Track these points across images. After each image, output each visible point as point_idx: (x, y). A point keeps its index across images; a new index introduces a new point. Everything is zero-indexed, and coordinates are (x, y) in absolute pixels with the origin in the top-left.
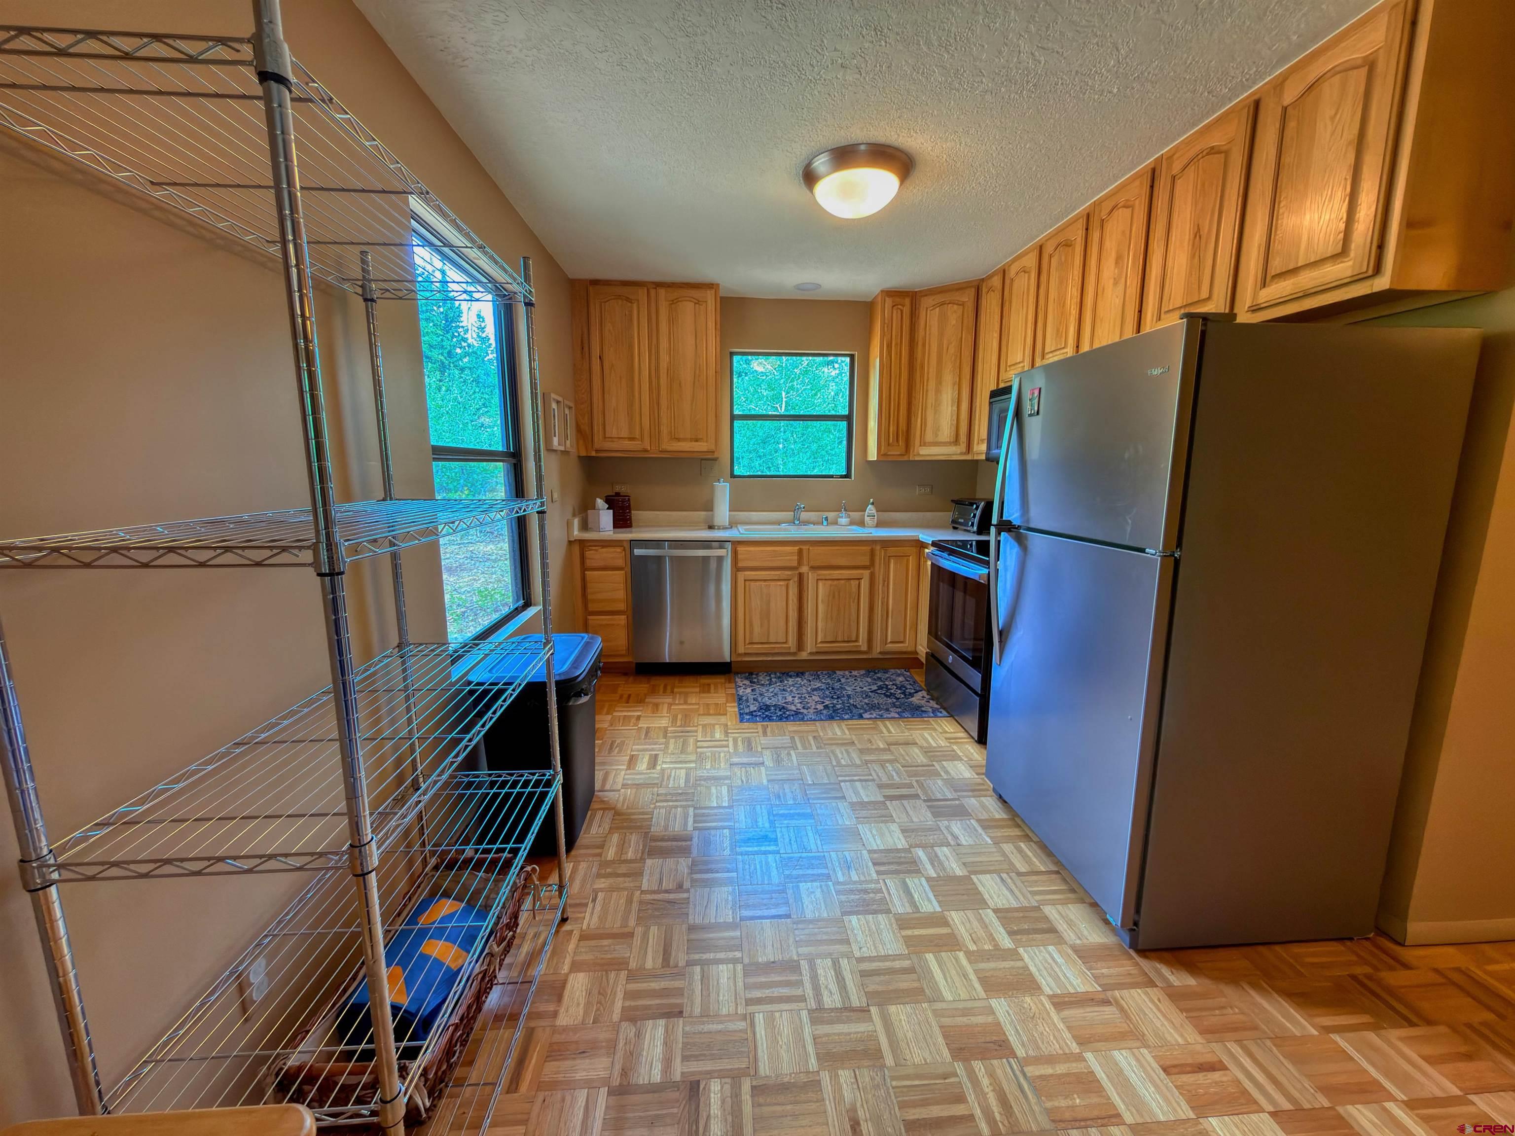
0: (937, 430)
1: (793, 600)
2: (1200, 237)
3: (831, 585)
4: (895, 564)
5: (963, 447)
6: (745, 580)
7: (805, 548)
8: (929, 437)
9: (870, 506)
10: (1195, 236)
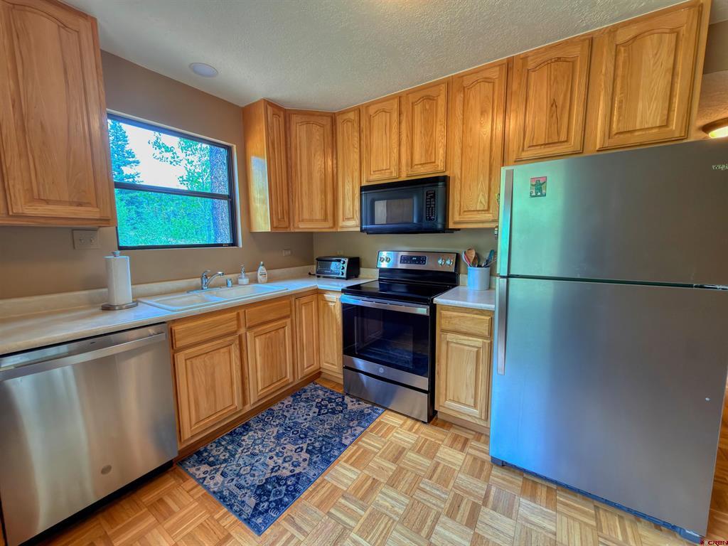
0: (311, 211)
1: (236, 363)
2: (556, 106)
3: (266, 339)
4: (305, 309)
5: (330, 224)
6: (186, 360)
7: (241, 311)
8: (306, 215)
9: (261, 267)
10: (552, 106)
